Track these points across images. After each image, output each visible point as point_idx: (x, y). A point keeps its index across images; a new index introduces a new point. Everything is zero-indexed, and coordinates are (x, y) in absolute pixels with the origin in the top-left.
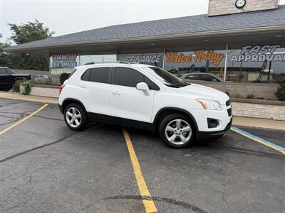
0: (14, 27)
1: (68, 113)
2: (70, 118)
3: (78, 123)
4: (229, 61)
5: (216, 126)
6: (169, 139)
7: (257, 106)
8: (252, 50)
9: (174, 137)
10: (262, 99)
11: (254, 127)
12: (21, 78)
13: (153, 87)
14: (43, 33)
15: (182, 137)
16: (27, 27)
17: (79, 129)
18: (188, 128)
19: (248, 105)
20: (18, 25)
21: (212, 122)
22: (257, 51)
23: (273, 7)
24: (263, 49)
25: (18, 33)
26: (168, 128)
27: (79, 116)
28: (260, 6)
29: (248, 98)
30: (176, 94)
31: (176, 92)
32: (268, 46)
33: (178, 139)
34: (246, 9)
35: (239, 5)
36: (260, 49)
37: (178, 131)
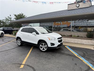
0: (15, 15)
1: (18, 41)
2: (18, 42)
3: (20, 44)
4: (72, 25)
5: (54, 45)
6: (41, 49)
7: (79, 40)
8: (80, 21)
9: (42, 48)
10: (82, 37)
11: (74, 47)
12: (14, 30)
13: (37, 33)
14: (23, 16)
15: (45, 48)
16: (19, 15)
17: (20, 46)
18: (46, 46)
19: (76, 39)
20: (16, 15)
21: (53, 44)
22: (81, 21)
23: (88, 6)
24: (83, 20)
25: (16, 17)
26: (41, 46)
27: (20, 42)
28: (84, 6)
29: (77, 37)
30: (43, 36)
31: (43, 35)
32: (85, 20)
33: (44, 49)
34: (79, 7)
35: (77, 6)
36: (82, 21)
37: (43, 47)
